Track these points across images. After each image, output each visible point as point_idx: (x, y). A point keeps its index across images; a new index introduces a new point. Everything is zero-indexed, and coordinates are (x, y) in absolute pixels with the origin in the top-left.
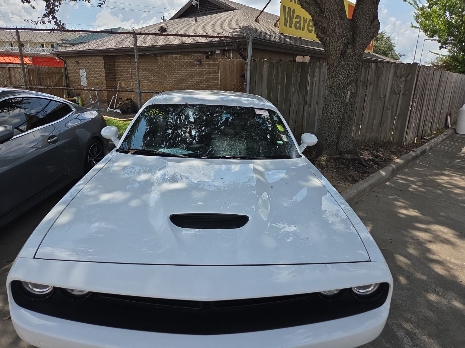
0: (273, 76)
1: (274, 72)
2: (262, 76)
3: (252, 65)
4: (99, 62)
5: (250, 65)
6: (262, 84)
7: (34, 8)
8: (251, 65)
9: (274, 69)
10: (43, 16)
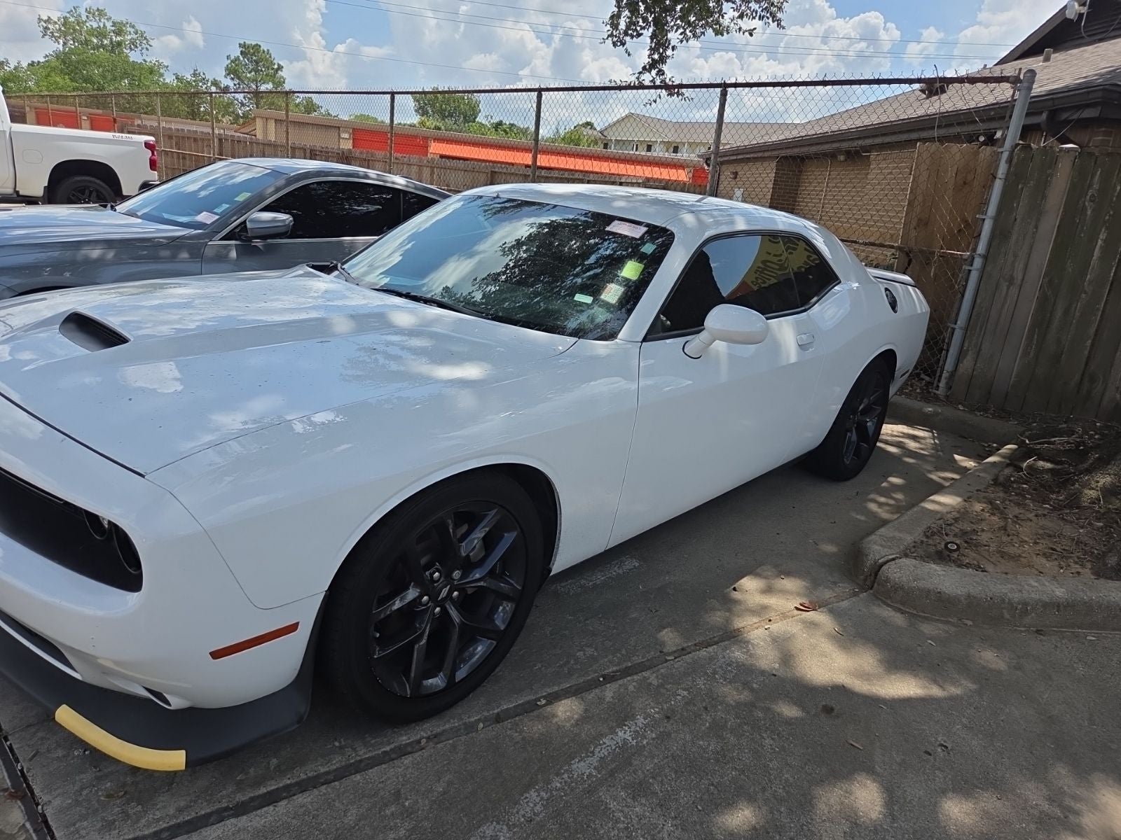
0: (1088, 197)
1: (1090, 186)
2: (1044, 197)
3: (1015, 160)
4: (768, 172)
5: (1006, 162)
6: (1038, 220)
7: (629, 55)
8: (1010, 161)
9: (1093, 177)
10: (641, 70)
